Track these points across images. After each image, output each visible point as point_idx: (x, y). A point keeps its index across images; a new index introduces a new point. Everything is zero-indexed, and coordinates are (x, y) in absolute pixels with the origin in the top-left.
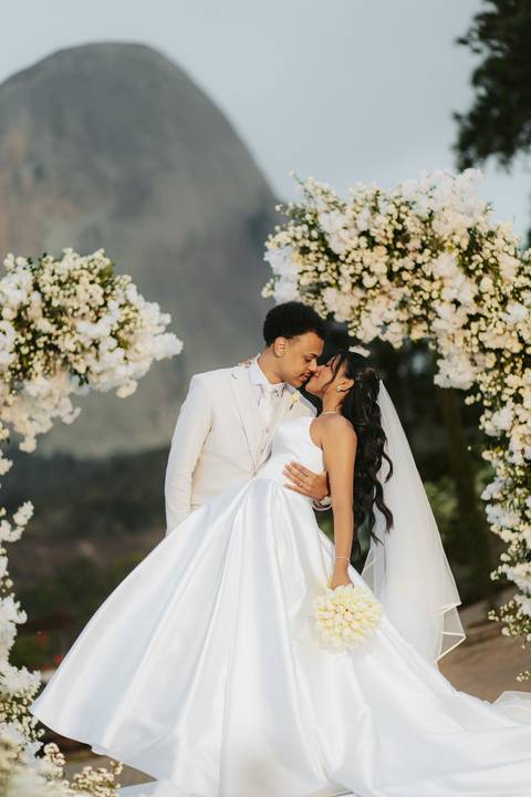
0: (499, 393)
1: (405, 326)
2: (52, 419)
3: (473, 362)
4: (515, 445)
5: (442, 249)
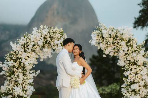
0: (128, 68)
1: (114, 53)
2: (47, 56)
3: (125, 62)
4: (129, 78)
5: (123, 40)
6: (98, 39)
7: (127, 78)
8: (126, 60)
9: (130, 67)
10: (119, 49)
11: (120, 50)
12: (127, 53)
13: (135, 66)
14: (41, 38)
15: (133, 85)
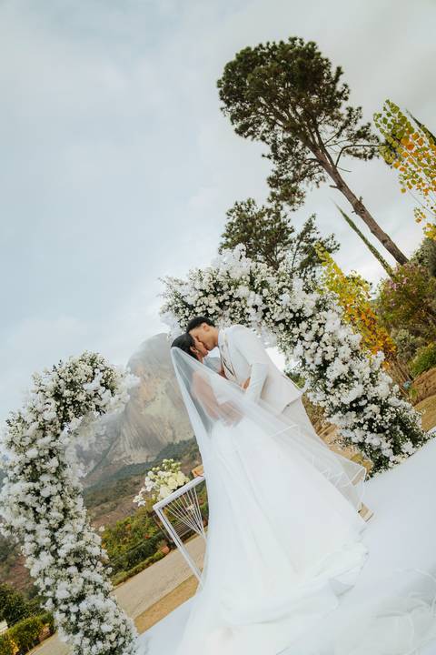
5: (239, 284)
6: (182, 317)
8: (273, 324)
9: (293, 334)
10: (243, 309)
11: (246, 311)
12: (264, 307)
14: (48, 400)
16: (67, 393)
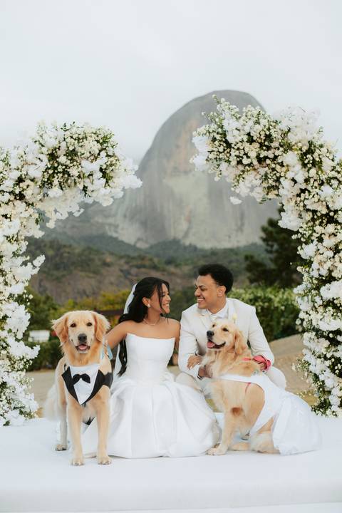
0: (311, 235)
2: (68, 213)
3: (300, 216)
4: (315, 265)
5: (291, 149)
6: (215, 149)
7: (310, 266)
8: (302, 209)
9: (315, 231)
10: (281, 176)
11: (282, 180)
12: (303, 186)
13: (331, 228)
14: (41, 156)
15: (327, 285)
16: (63, 159)
